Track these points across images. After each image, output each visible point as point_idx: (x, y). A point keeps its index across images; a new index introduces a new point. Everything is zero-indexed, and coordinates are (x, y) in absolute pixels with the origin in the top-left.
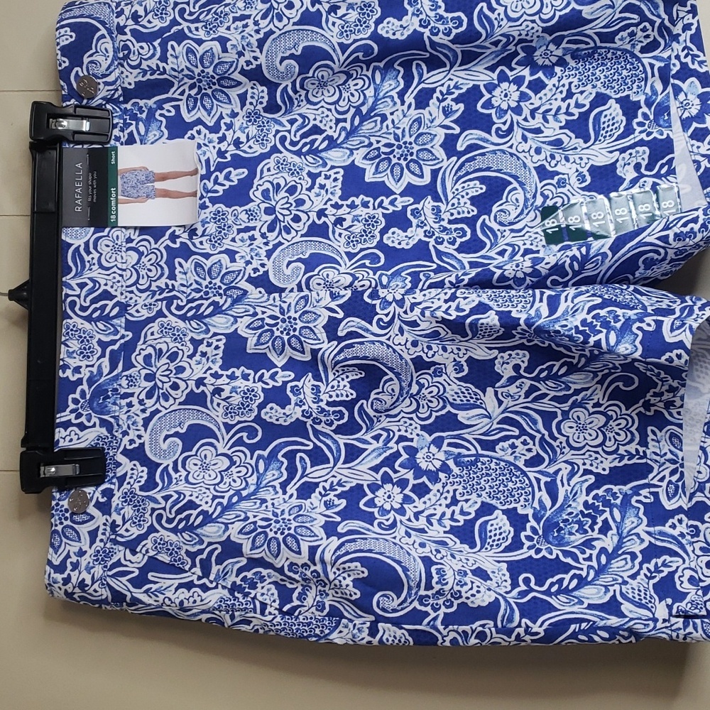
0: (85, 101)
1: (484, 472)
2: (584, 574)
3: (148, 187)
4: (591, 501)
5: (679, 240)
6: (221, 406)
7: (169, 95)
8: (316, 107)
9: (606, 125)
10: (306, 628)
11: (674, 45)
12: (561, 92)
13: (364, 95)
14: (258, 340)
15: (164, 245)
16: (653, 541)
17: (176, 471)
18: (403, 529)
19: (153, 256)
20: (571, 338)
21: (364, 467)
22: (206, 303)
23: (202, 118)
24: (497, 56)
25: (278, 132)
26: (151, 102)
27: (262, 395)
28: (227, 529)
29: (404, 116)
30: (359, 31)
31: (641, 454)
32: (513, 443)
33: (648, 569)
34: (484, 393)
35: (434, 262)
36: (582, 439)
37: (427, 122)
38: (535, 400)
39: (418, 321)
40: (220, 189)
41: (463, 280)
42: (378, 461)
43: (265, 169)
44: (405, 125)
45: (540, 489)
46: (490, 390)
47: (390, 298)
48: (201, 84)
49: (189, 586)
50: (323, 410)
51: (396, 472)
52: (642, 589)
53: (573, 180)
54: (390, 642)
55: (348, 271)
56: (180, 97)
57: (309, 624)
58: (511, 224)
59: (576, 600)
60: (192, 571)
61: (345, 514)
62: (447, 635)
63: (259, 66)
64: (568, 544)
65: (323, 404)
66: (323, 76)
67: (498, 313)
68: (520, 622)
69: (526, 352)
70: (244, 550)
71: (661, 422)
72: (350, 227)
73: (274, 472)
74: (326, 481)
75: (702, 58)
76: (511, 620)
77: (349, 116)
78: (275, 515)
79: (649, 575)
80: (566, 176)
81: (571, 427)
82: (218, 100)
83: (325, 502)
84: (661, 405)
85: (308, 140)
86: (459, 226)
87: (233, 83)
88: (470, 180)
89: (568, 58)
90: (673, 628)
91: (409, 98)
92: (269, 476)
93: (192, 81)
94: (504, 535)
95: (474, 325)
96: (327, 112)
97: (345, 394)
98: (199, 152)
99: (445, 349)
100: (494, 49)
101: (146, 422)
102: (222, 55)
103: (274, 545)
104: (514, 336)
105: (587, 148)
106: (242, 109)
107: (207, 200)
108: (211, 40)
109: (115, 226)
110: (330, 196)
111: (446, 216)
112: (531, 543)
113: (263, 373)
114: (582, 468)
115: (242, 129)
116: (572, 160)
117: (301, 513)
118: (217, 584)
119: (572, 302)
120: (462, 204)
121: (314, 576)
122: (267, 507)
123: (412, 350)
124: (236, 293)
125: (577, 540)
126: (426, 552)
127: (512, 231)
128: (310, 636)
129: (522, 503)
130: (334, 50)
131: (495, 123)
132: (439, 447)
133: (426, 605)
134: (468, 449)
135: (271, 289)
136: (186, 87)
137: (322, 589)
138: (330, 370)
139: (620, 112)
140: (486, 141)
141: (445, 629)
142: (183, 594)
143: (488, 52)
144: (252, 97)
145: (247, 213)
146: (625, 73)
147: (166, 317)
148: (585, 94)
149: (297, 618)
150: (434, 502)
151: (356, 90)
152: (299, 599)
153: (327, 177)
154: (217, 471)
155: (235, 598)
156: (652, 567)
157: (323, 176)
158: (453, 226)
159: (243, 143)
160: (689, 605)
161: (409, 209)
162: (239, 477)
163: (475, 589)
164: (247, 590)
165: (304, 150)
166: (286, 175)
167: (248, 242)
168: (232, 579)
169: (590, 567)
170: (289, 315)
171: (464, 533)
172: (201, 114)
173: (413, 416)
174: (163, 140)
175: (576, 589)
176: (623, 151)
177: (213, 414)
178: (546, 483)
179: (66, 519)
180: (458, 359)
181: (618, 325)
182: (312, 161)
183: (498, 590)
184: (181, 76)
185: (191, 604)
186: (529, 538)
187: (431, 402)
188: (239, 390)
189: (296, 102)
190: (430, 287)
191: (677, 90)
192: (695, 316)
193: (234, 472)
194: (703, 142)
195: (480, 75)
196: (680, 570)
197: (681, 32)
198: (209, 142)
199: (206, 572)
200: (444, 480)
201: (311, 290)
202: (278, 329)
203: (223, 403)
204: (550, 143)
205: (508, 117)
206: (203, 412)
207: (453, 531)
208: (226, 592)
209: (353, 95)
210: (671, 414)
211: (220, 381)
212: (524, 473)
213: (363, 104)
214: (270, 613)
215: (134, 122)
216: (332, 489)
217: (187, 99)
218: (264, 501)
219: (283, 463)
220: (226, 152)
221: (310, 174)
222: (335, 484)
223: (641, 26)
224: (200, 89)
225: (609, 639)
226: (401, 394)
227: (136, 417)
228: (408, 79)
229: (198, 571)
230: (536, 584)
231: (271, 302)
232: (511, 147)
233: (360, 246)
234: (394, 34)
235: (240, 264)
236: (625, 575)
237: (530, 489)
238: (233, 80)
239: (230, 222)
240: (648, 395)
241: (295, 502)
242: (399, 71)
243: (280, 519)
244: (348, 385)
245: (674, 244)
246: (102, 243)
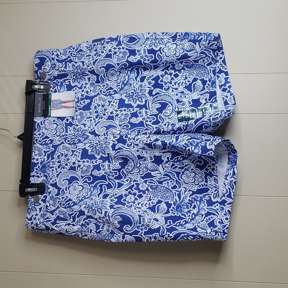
0: (42, 80)
1: (159, 191)
2: (187, 220)
3: (60, 105)
4: (191, 199)
5: (214, 120)
6: (80, 171)
7: (67, 78)
8: (111, 82)
9: (197, 87)
10: (104, 237)
11: (217, 63)
12: (183, 77)
13: (125, 78)
14: (92, 150)
15: (64, 122)
16: (208, 211)
17: (66, 190)
18: (134, 207)
19: (61, 126)
20: (181, 148)
21: (123, 189)
22: (76, 139)
24: (164, 67)
25: (99, 89)
26: (62, 80)
27: (93, 167)
28: (80, 207)
29: (137, 84)
30: (123, 59)
31: (206, 185)
32: (168, 182)
33: (207, 219)
34: (159, 166)
35: (145, 127)
36: (188, 180)
37: (144, 86)
38: (174, 168)
39: (139, 144)
41: (152, 132)
42: (127, 188)
43: (95, 100)
44: (137, 87)
45: (176, 196)
46: (160, 165)
47: (131, 138)
48: (77, 75)
49: (69, 224)
50: (111, 172)
51: (133, 191)
52: (204, 224)
53: (187, 103)
54: (129, 241)
55: (119, 130)
56: (70, 79)
57: (104, 236)
58: (168, 116)
59: (184, 227)
60: (70, 220)
61: (116, 203)
62: (145, 238)
63: (94, 70)
64: (183, 212)
65: (111, 170)
66: (112, 73)
67: (161, 141)
68: (166, 233)
69: (170, 153)
70: (85, 213)
71: (211, 175)
72: (120, 117)
73: (96, 191)
74: (111, 194)
75: (226, 67)
76: (164, 233)
77: (120, 84)
78: (95, 203)
79: (207, 221)
80: (185, 102)
81: (185, 177)
82: (82, 80)
83: (111, 200)
84: (211, 169)
85: (108, 91)
86: (153, 117)
87: (86, 75)
88: (157, 103)
89: (185, 67)
90: (212, 235)
91: (138, 79)
92: (94, 192)
93: (74, 74)
94: (164, 209)
95: (154, 145)
96: (114, 83)
97: (117, 167)
98: (76, 95)
99: (147, 153)
100: (163, 65)
101: (58, 175)
102: (83, 66)
103: (94, 211)
104: (166, 148)
105: (191, 94)
106: (89, 82)
107: (78, 109)
108: (80, 62)
109: (50, 116)
110: (114, 108)
111: (149, 114)
112: (172, 212)
113: (93, 161)
114: (188, 189)
115: (89, 88)
116: (187, 98)
117: (103, 202)
118: (77, 224)
119: (183, 138)
120: (154, 110)
121: (106, 221)
122: (93, 201)
123: (137, 153)
124: (85, 136)
125: (186, 211)
126: (140, 213)
127: (168, 118)
128: (105, 240)
129: (170, 200)
130: (116, 65)
131: (164, 87)
132: (146, 183)
133: (139, 229)
134: (155, 184)
135: (96, 135)
136: (72, 76)
137: (109, 225)
138: (113, 159)
139: (201, 83)
140: (161, 92)
141: (144, 236)
142: (67, 227)
143: (161, 66)
144: (92, 79)
146: (202, 72)
147: (64, 144)
148: (190, 78)
149: (101, 234)
150: (144, 200)
151: (123, 77)
152: (102, 228)
153: (114, 102)
154: (79, 190)
155: (83, 228)
156: (208, 218)
157: (113, 102)
158: (151, 117)
159: (89, 92)
160: (218, 229)
161: (138, 112)
162: (85, 192)
163: (154, 223)
164: (86, 226)
165: (107, 94)
166: (101, 102)
167: (90, 121)
168: (82, 222)
169: (189, 218)
170: (101, 143)
171: (153, 209)
172: (77, 84)
173: (138, 174)
174: (65, 91)
175: (184, 224)
176: (202, 95)
177: (78, 173)
178: (178, 194)
179: (33, 204)
180: (151, 156)
181: (195, 144)
182: (110, 97)
183: (161, 224)
184: (71, 73)
185: (69, 230)
186: (172, 210)
187: (143, 169)
188: (86, 166)
189: (105, 80)
190: (142, 134)
191: (218, 77)
192: (216, 141)
193: (84, 191)
194: (225, 92)
195: (159, 72)
196: (216, 219)
197: (219, 59)
199: (74, 220)
200: (147, 193)
201: (108, 136)
202: (98, 147)
203: (81, 170)
204: (180, 92)
205: (168, 85)
206: (75, 173)
207: (149, 208)
208: (80, 226)
209: (122, 78)
210: (214, 173)
211: (80, 163)
212: (171, 191)
213: (125, 81)
214: (93, 233)
216: (113, 196)
217: (73, 79)
218: (92, 199)
219: (98, 188)
220: (84, 95)
221: (109, 101)
222: (114, 194)
223: (206, 58)
224: (76, 76)
225: (193, 239)
226: (134, 167)
227: (54, 174)
228: (138, 74)
229: (72, 220)
230: (172, 223)
231: (96, 139)
232: (169, 93)
233: (123, 123)
234: (133, 60)
235: (87, 128)
236: (200, 221)
237: (173, 196)
238: (86, 73)
240: (207, 166)
241: (102, 199)
242: (135, 71)
243: (96, 204)
244: (119, 164)
245: (212, 121)
246: (46, 122)
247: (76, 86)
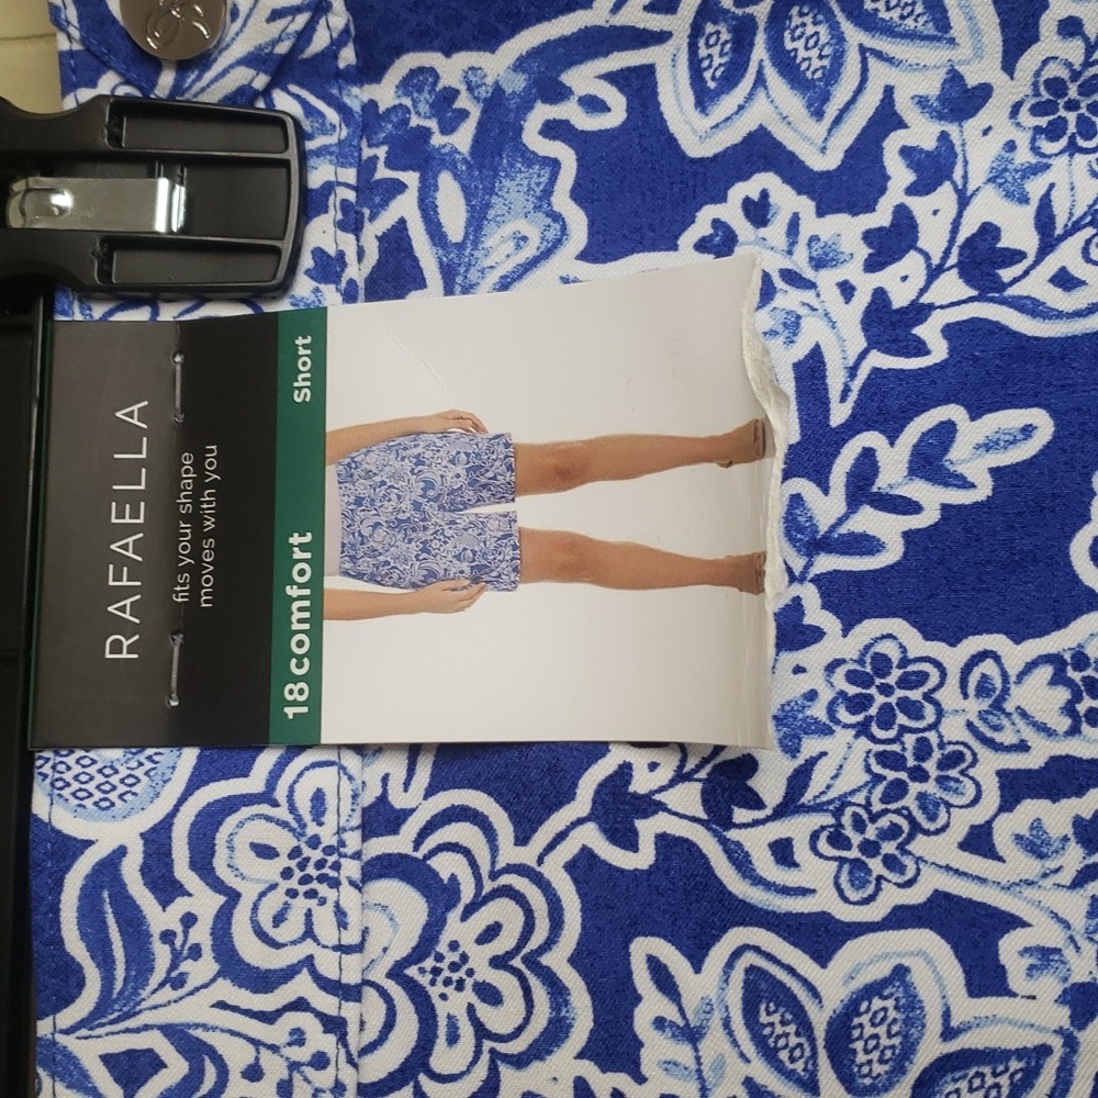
0: (167, 79)
3: (480, 525)
15: (568, 850)
23: (781, 133)
26: (499, 64)
40: (889, 529)
56: (656, 22)
98: (765, 319)
106: (1009, 66)
109: (303, 738)
115: (1010, 181)
145: (1059, 679)
159: (1015, 256)
174: (566, 260)
198: (819, 263)
215: (411, 178)
217: (696, 31)
220: (919, 312)
239: (953, 729)
246: (238, 835)
247: (761, 151)
